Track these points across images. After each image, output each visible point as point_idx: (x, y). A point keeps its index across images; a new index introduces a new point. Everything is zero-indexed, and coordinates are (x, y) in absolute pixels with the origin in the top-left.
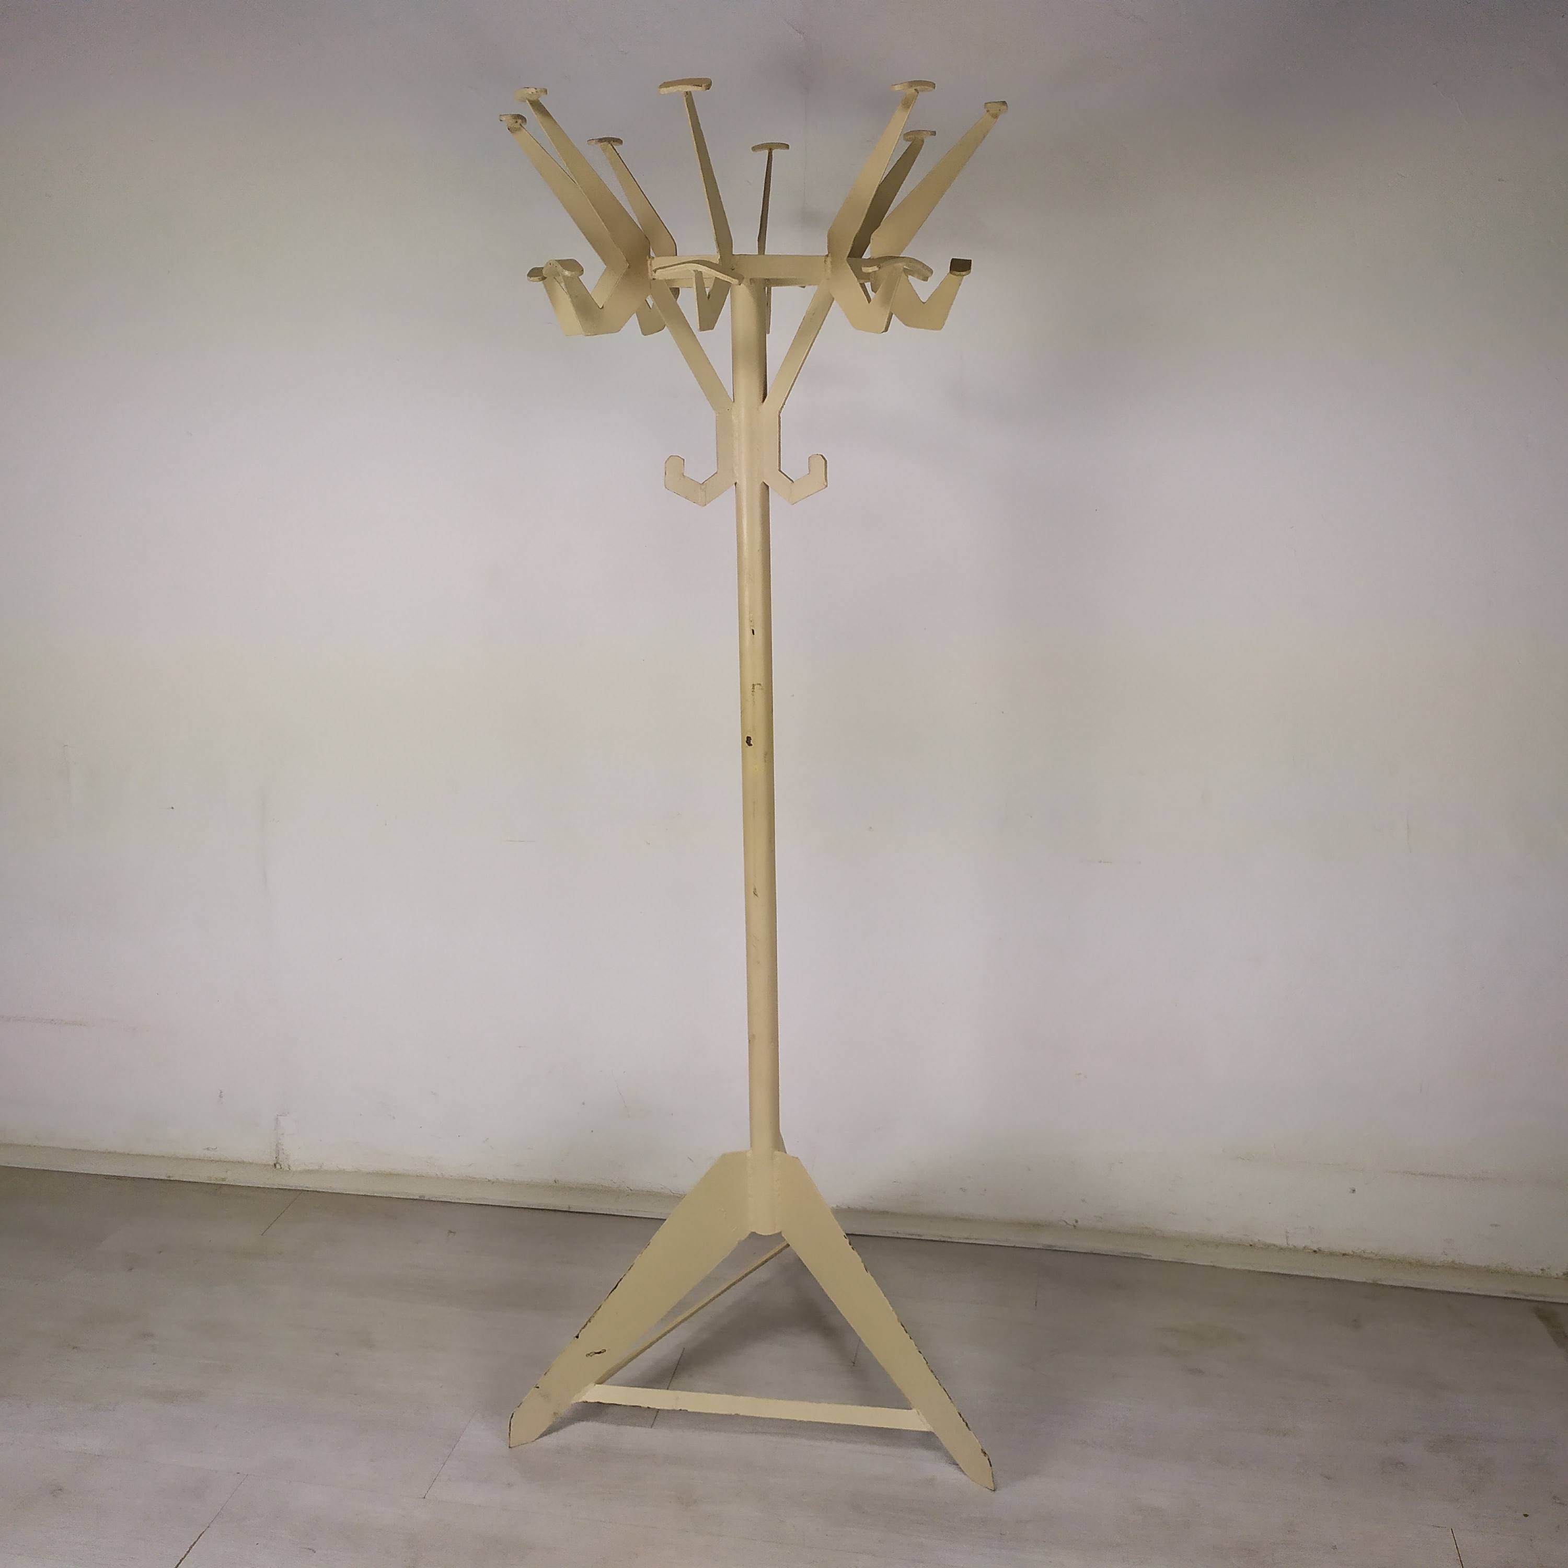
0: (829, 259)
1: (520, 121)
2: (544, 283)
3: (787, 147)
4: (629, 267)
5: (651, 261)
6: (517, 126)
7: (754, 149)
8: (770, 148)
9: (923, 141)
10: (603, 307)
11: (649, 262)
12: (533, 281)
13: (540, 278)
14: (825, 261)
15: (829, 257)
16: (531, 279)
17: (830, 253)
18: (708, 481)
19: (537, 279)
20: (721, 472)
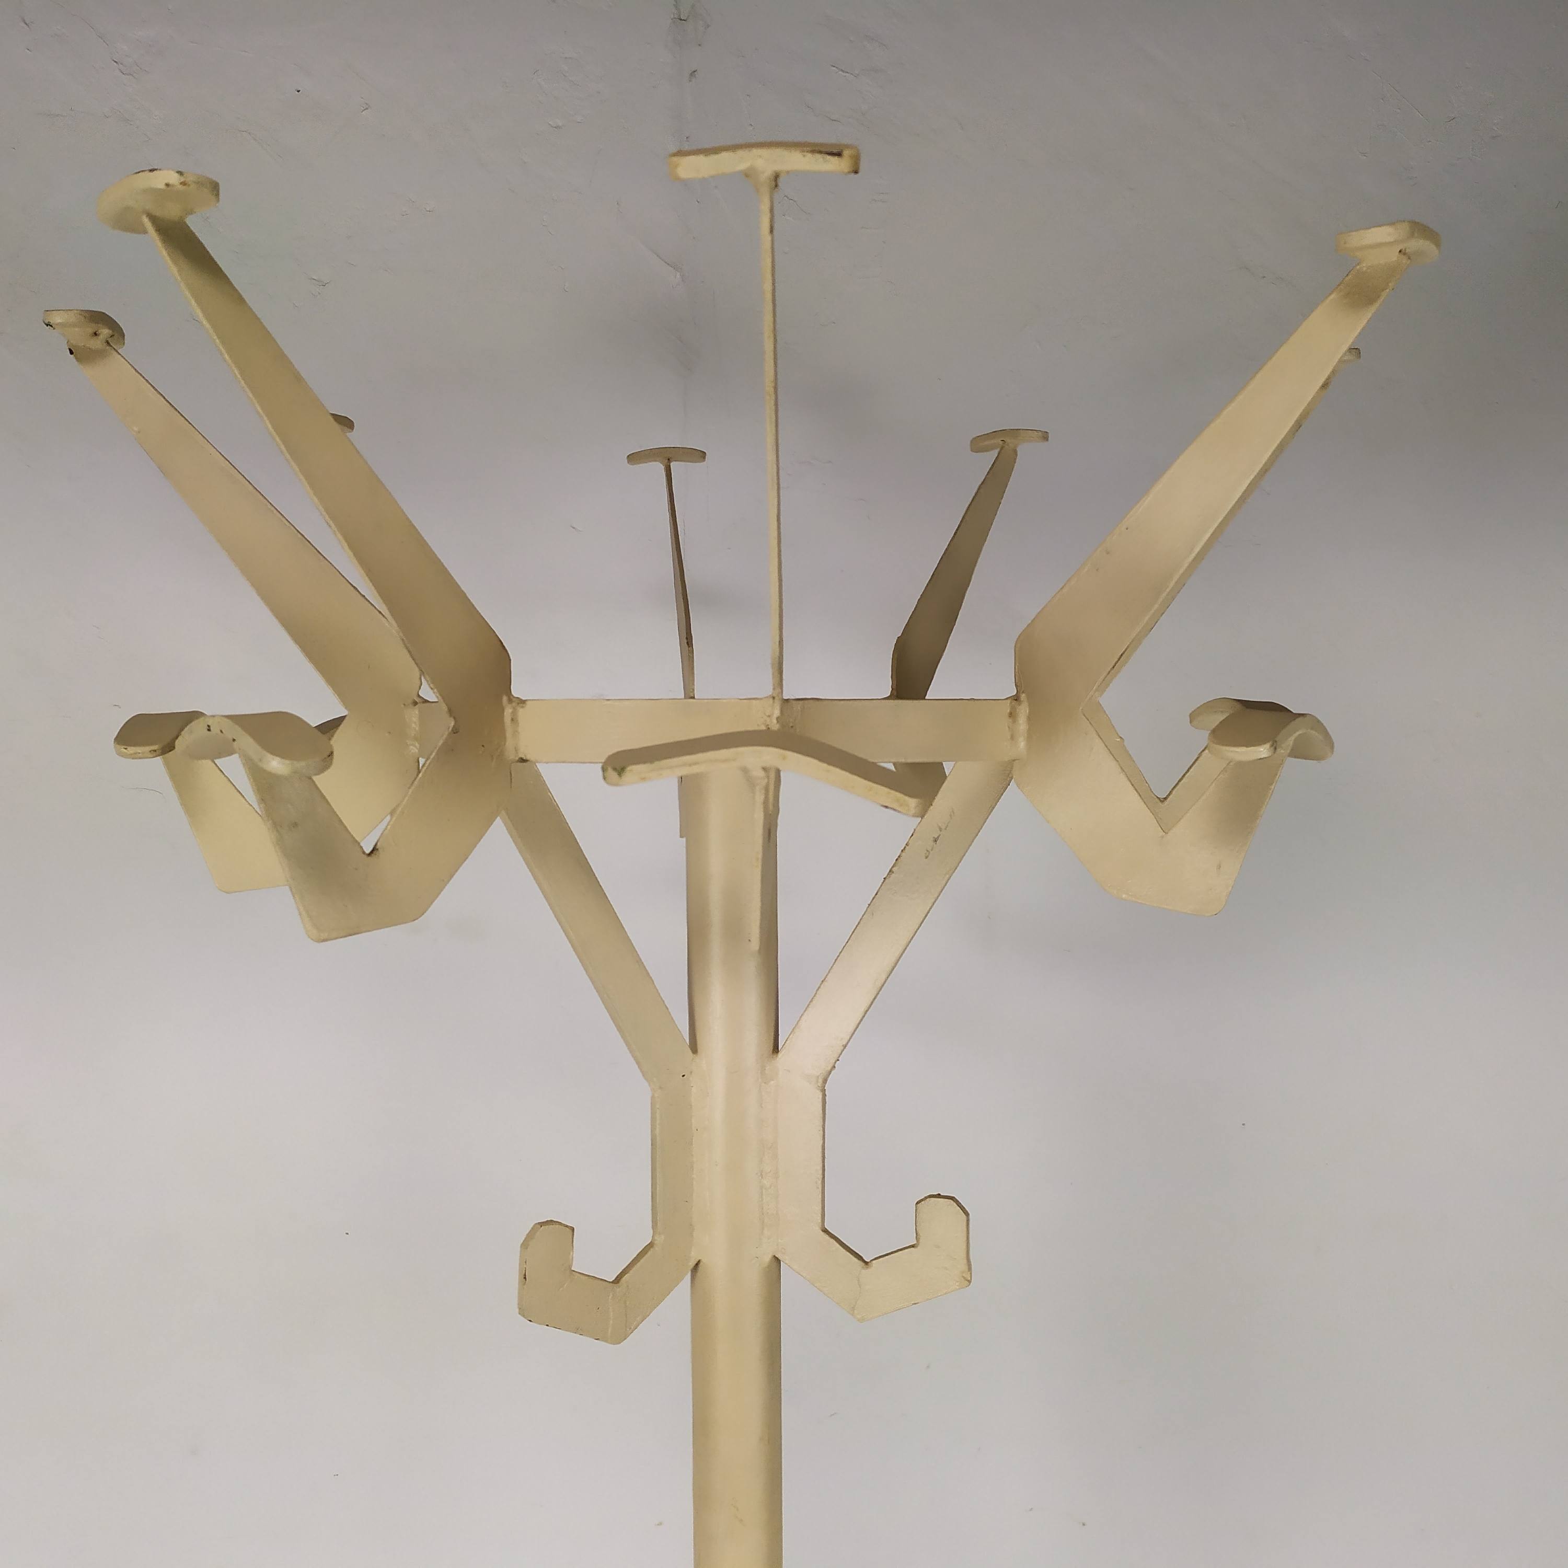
0: (1023, 710)
1: (105, 332)
2: (167, 764)
3: (703, 455)
4: (455, 731)
5: (515, 709)
6: (97, 344)
7: (634, 458)
8: (667, 456)
9: (1015, 452)
10: (374, 849)
11: (508, 711)
12: (134, 756)
13: (155, 747)
14: (1012, 715)
15: (1020, 701)
16: (126, 749)
17: (1023, 692)
18: (631, 1272)
19: (148, 749)
20: (660, 1239)
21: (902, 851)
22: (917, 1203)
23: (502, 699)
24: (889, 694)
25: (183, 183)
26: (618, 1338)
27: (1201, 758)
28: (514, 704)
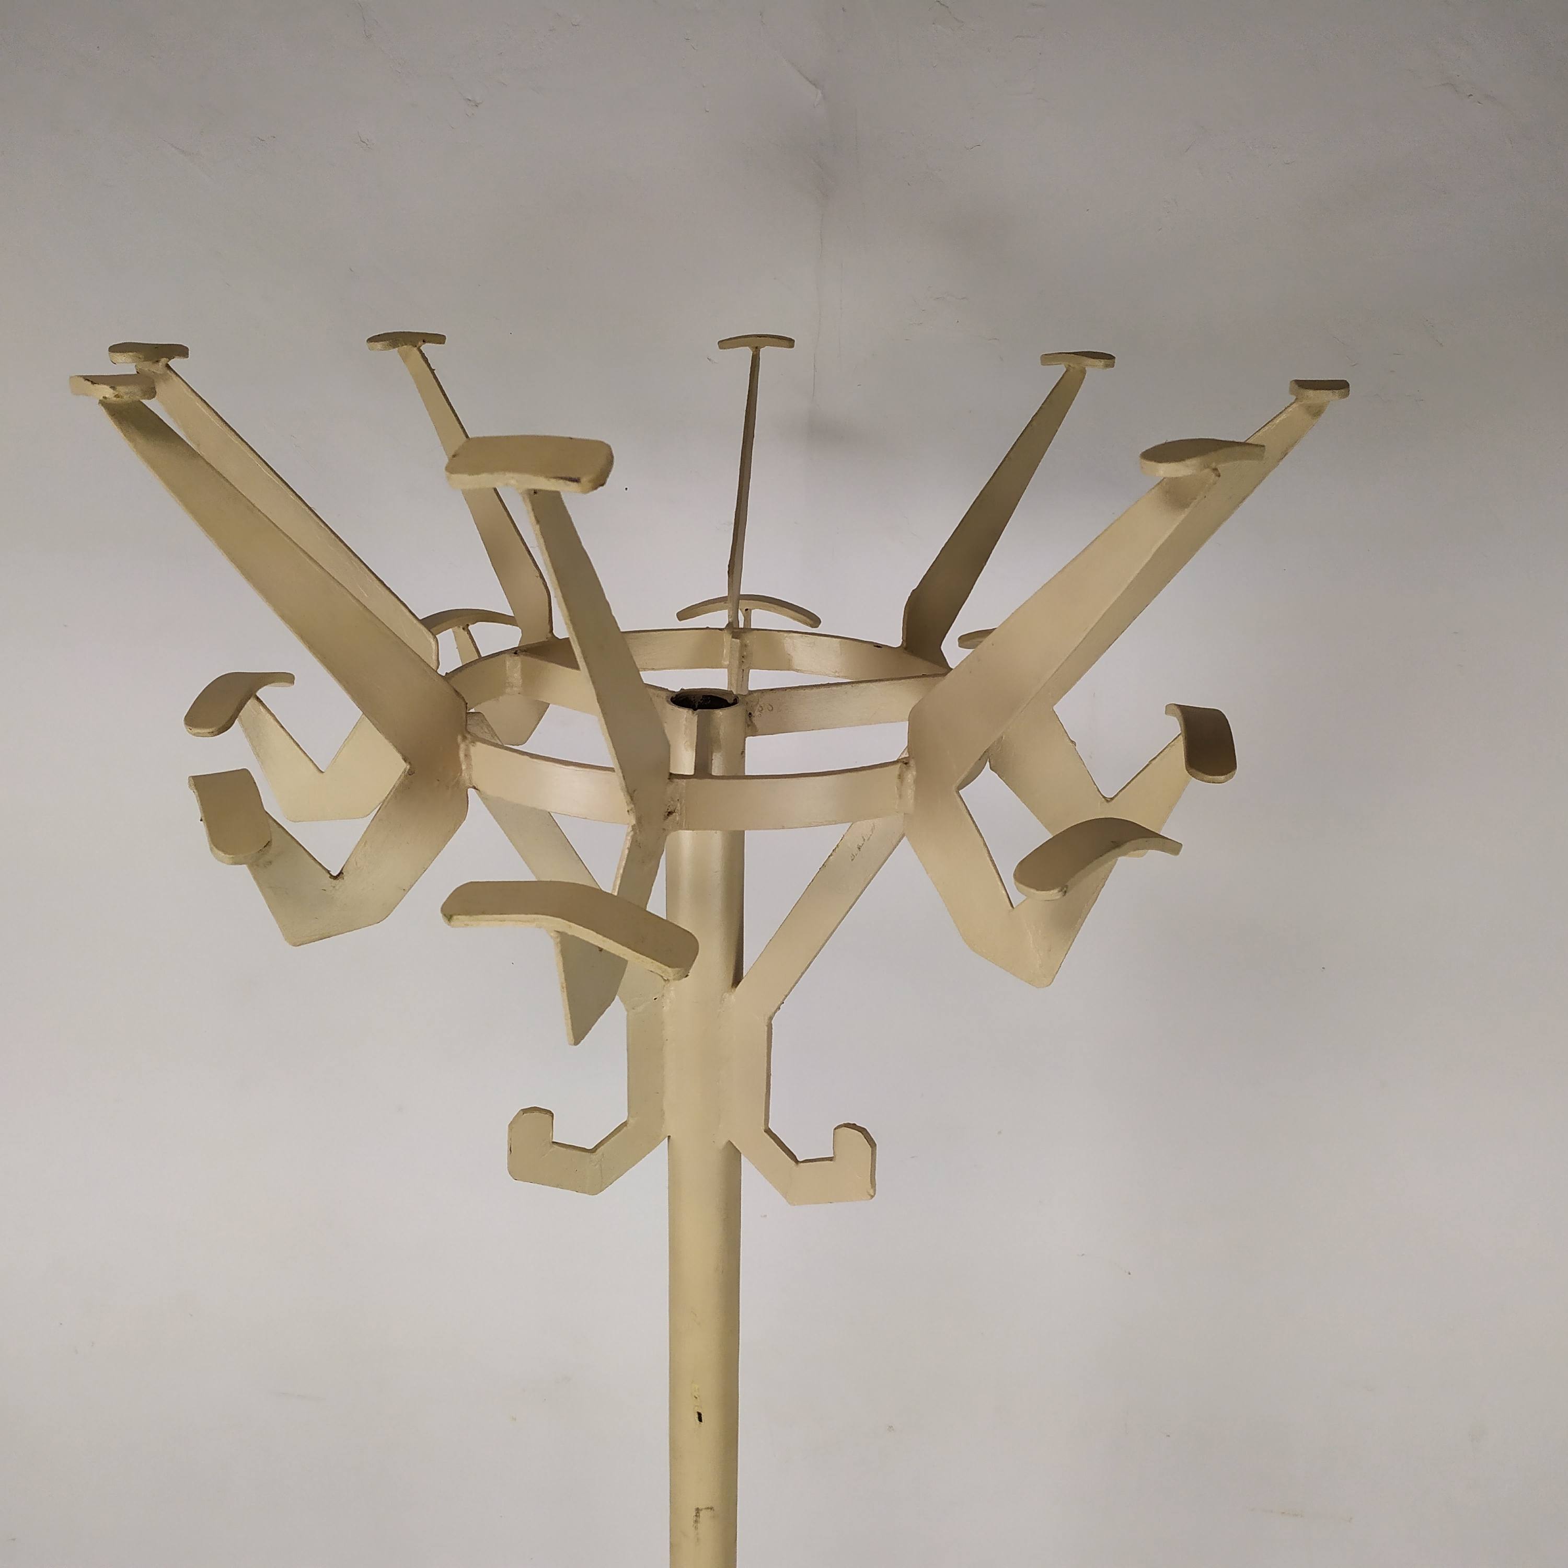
0: (911, 776)
3: (791, 342)
4: (410, 772)
5: (468, 747)
7: (724, 344)
8: (756, 342)
10: (341, 873)
11: (462, 748)
13: (211, 730)
14: (901, 777)
15: (910, 766)
16: (191, 729)
17: (913, 758)
18: (605, 1145)
19: (208, 730)
20: (631, 1121)
21: (833, 850)
22: (835, 1129)
23: (456, 739)
24: (900, 645)
25: (117, 396)
26: (595, 1189)
27: (1150, 766)
28: (467, 741)
